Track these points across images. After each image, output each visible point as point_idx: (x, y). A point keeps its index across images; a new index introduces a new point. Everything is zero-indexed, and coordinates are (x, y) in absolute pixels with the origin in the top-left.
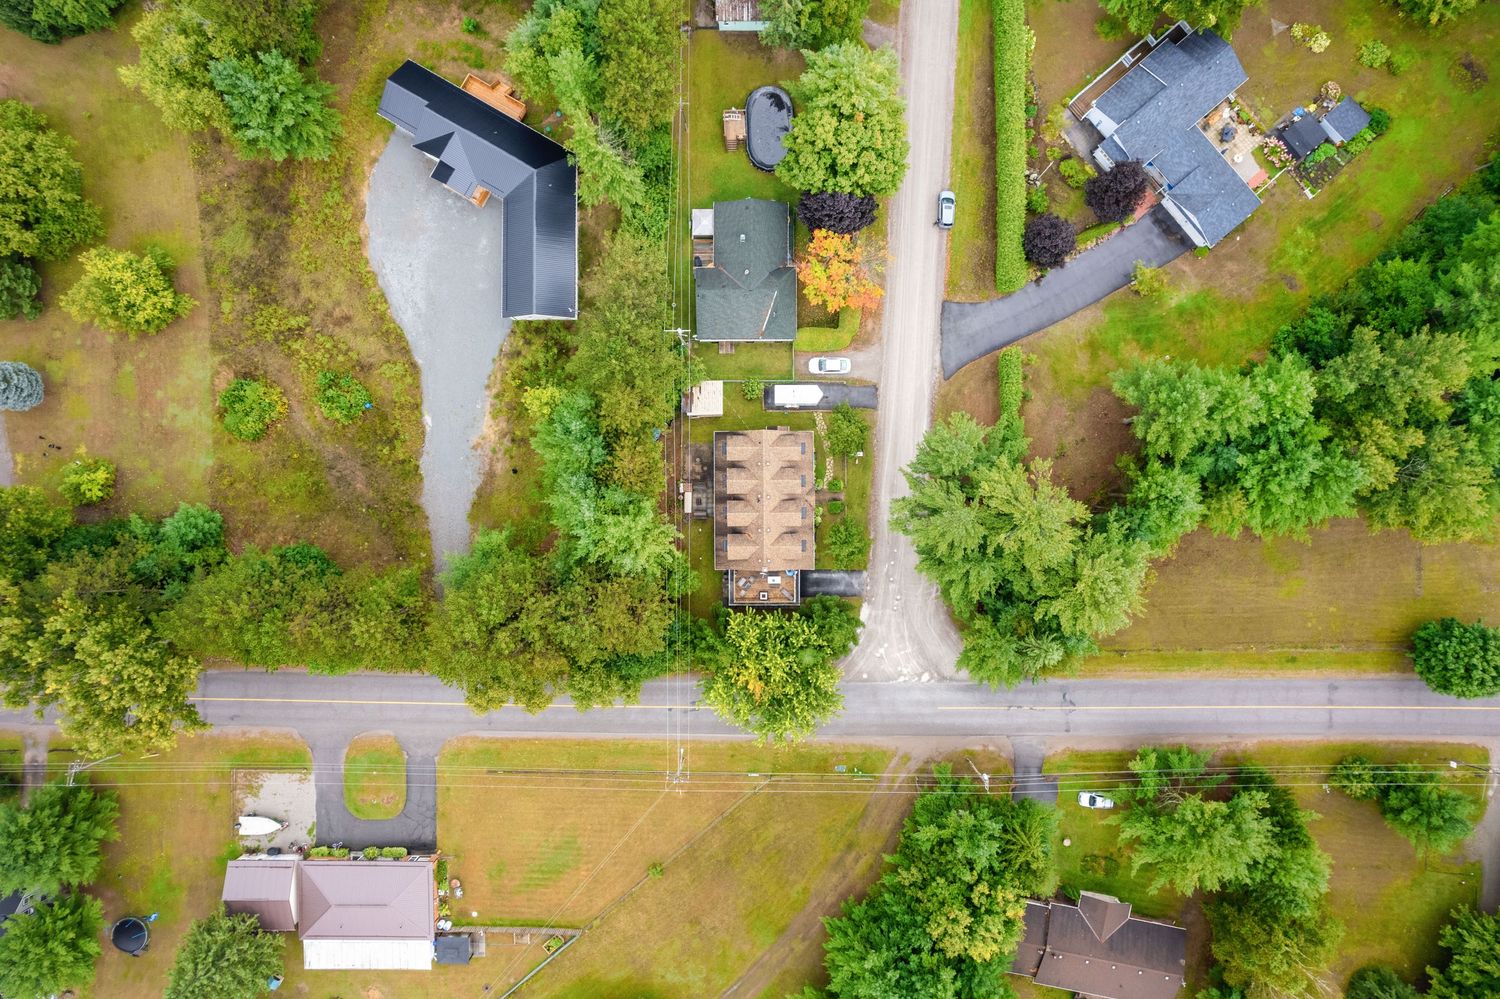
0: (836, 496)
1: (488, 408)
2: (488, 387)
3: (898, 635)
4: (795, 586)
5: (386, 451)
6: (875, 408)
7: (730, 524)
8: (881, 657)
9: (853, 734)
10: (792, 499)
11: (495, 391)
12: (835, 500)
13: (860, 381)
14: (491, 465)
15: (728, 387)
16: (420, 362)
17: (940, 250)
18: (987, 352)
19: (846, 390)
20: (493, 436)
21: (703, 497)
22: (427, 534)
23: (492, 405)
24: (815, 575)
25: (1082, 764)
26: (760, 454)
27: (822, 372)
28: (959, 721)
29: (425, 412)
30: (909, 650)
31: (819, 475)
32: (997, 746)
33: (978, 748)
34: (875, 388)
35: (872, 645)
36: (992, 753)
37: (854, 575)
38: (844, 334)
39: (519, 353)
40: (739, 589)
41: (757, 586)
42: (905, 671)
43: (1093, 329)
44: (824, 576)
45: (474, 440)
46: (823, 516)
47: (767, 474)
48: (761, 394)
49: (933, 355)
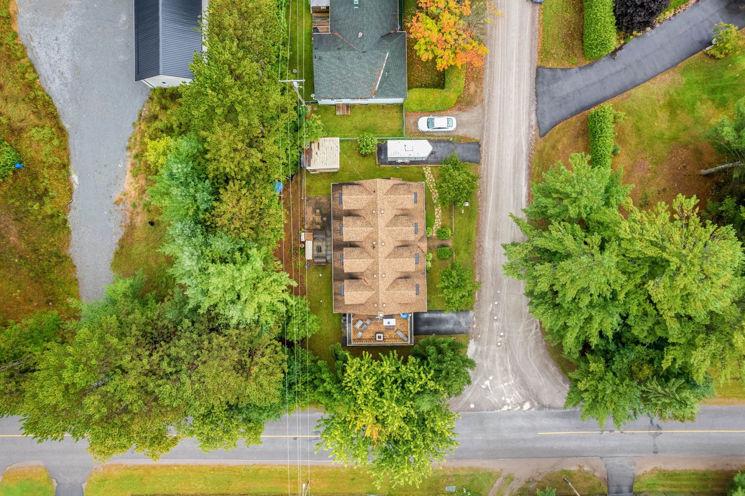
0: (444, 243)
1: (129, 167)
2: (129, 148)
3: (502, 369)
4: (409, 327)
5: (36, 207)
6: (478, 162)
7: (347, 270)
8: (487, 389)
9: (461, 458)
10: (405, 245)
11: (134, 152)
12: (443, 246)
13: (465, 138)
14: (132, 219)
15: (345, 144)
16: (67, 126)
17: (533, 21)
18: (578, 112)
19: (452, 146)
20: (133, 192)
21: (323, 245)
22: (75, 282)
23: (133, 165)
24: (426, 315)
25: (669, 482)
26: (374, 203)
27: (429, 130)
28: (557, 445)
29: (72, 172)
30: (513, 382)
31: (429, 224)
32: (592, 467)
33: (574, 468)
34: (478, 144)
35: (479, 378)
36: (587, 473)
37: (462, 315)
38: (450, 94)
39: (155, 117)
40: (356, 331)
41: (373, 328)
42: (508, 401)
43: (672, 91)
44: (434, 315)
45: (117, 196)
46: (432, 261)
47: (382, 221)
48: (375, 150)
49: (529, 115)
